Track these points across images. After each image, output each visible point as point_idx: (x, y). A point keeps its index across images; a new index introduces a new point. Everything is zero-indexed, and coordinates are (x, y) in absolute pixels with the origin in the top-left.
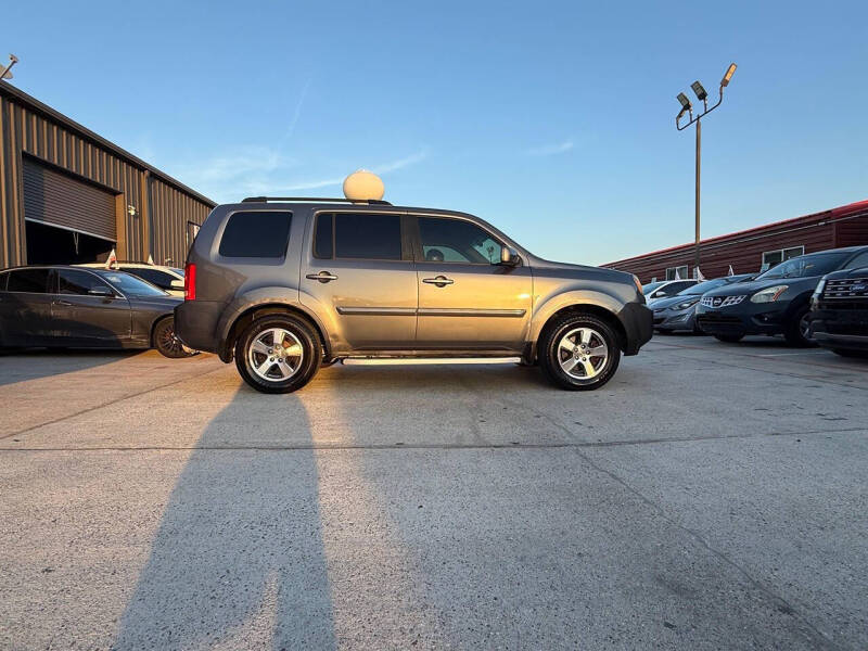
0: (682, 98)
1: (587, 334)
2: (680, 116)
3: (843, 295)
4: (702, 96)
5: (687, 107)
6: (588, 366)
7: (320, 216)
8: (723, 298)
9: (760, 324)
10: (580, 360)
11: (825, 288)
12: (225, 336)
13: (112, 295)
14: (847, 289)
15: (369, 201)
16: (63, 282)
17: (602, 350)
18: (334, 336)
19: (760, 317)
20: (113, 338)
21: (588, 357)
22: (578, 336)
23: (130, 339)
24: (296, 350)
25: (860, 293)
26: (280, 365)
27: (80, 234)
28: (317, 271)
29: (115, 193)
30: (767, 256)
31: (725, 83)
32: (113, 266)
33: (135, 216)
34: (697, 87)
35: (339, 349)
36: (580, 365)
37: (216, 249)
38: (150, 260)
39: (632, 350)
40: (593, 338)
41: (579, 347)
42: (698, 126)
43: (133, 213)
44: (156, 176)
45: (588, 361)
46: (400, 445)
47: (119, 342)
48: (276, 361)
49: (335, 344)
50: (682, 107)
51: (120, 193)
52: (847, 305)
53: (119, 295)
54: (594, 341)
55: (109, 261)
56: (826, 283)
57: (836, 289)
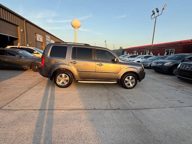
0: (153, 11)
1: (131, 77)
2: (152, 16)
3: (184, 68)
4: (158, 12)
5: (154, 14)
6: (131, 84)
7: (73, 48)
8: (158, 64)
9: (165, 70)
10: (129, 83)
11: (180, 66)
12: (51, 75)
13: (21, 57)
14: (185, 67)
15: (85, 44)
16: (9, 53)
17: (134, 80)
18: (76, 76)
19: (165, 69)
20: (22, 67)
21: (131, 82)
22: (129, 78)
23: (26, 67)
24: (68, 78)
25: (188, 69)
26: (64, 82)
27: (10, 36)
28: (73, 61)
29: (17, 26)
30: (166, 50)
31: (163, 9)
32: (19, 47)
33: (23, 32)
34: (157, 9)
35: (77, 79)
36: (129, 84)
37: (49, 55)
38: (28, 45)
39: (140, 81)
40: (132, 78)
41: (129, 80)
42: (156, 18)
43: (22, 31)
44: (27, 21)
45: (131, 83)
46: (95, 109)
47: (23, 68)
48: (63, 81)
49: (76, 78)
50: (153, 13)
51: (18, 26)
52: (185, 71)
53: (23, 57)
54: (132, 79)
55: (18, 46)
56: (181, 65)
57: (183, 67)
